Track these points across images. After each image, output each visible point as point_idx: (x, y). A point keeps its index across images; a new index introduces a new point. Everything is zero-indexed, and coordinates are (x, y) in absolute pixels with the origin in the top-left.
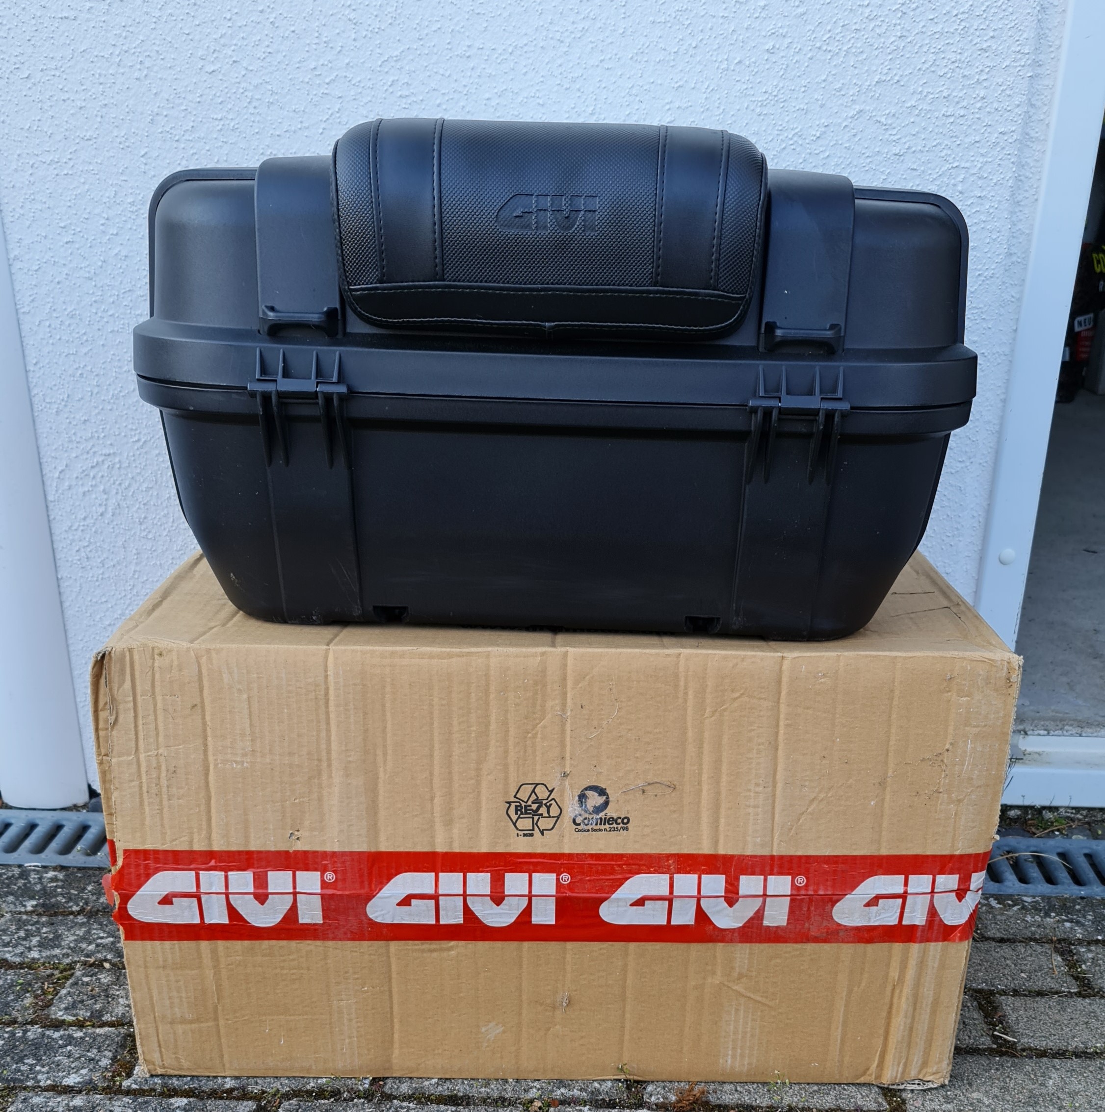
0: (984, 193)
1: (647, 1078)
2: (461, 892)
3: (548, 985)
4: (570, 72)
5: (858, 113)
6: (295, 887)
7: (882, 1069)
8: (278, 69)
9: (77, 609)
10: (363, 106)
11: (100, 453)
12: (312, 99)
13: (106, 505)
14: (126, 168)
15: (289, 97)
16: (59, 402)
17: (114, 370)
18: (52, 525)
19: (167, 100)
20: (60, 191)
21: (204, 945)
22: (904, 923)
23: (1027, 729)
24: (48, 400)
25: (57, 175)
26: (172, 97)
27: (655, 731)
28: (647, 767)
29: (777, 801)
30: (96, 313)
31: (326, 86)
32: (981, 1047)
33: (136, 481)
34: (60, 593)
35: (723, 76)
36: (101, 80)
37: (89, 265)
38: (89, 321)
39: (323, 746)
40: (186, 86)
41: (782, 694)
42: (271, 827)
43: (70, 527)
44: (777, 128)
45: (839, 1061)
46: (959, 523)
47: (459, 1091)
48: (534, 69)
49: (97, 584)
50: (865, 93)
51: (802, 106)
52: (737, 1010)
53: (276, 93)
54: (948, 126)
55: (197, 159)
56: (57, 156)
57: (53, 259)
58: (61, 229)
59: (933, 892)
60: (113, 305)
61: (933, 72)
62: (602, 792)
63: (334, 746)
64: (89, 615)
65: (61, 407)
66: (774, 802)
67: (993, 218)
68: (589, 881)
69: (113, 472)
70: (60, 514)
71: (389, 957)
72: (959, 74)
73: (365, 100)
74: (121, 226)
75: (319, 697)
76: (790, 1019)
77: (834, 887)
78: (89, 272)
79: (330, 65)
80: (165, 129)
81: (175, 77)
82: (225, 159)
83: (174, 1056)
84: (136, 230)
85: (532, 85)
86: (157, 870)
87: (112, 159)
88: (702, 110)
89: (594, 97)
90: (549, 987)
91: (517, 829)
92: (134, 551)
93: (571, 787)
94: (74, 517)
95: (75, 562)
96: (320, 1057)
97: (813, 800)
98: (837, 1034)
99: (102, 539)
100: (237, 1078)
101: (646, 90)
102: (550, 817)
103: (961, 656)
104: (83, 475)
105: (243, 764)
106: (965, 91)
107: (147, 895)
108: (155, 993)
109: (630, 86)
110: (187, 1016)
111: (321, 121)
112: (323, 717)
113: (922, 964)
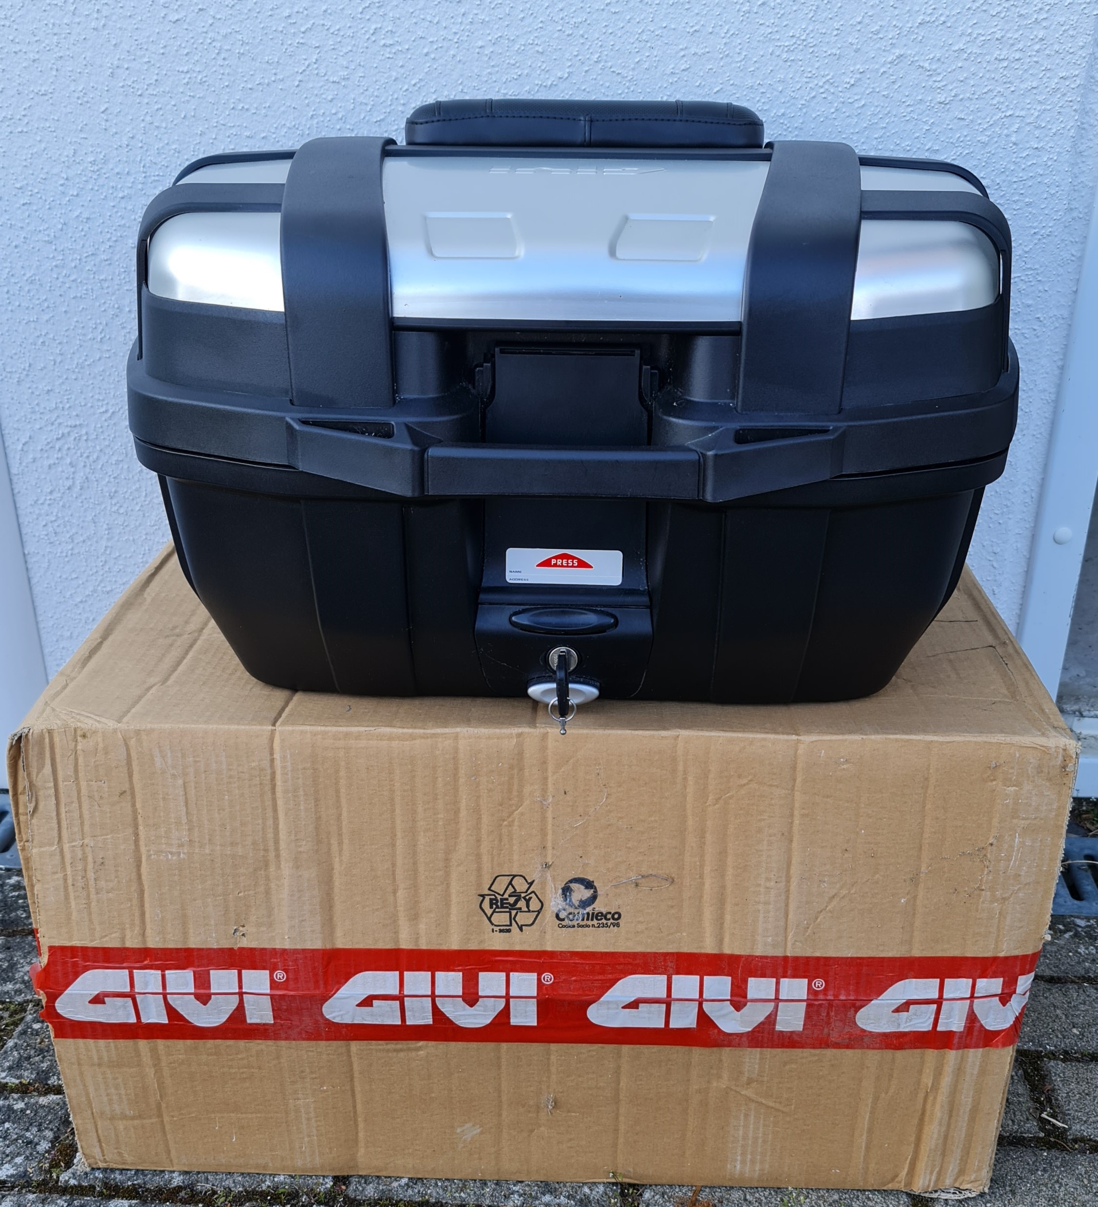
0: (1042, 144)
1: (645, 1182)
2: (429, 993)
3: (531, 1086)
4: (573, 17)
5: (898, 57)
6: (240, 987)
7: (912, 1176)
8: (248, 18)
9: (46, 586)
10: (342, 56)
11: (66, 424)
12: (286, 49)
13: (73, 478)
14: (86, 125)
15: (261, 47)
16: (20, 371)
17: (78, 338)
18: (17, 499)
19: (128, 52)
20: (15, 150)
21: (143, 1044)
22: (939, 1029)
23: (1082, 710)
24: (8, 370)
25: (11, 133)
26: (133, 48)
27: (650, 819)
28: (641, 858)
29: (792, 897)
30: (57, 278)
31: (302, 35)
32: (1026, 1135)
33: (105, 453)
34: (27, 569)
35: (745, 18)
36: (55, 31)
37: (48, 228)
38: (50, 287)
39: (270, 836)
40: (149, 37)
41: (797, 781)
42: (212, 922)
43: (36, 502)
44: (805, 75)
45: (863, 1168)
46: (1009, 500)
47: (431, 1196)
48: (532, 14)
49: (67, 559)
50: (906, 36)
51: (834, 51)
52: (746, 1116)
53: (247, 43)
54: (1001, 70)
55: (162, 115)
56: (10, 113)
57: (9, 222)
58: (17, 190)
59: (972, 997)
60: (75, 270)
61: (985, 11)
62: (589, 885)
63: (283, 836)
64: (59, 591)
65: (22, 377)
66: (788, 898)
67: (1051, 171)
68: (575, 981)
69: (80, 444)
70: (25, 487)
71: (349, 1056)
72: (1015, 13)
73: (345, 50)
74: (81, 186)
75: (265, 782)
76: (808, 1125)
77: (857, 992)
78: (49, 235)
79: (306, 12)
80: (126, 82)
81: (136, 26)
82: (193, 114)
83: (116, 1151)
84: (97, 191)
85: (530, 32)
86: (86, 969)
87: (69, 115)
88: (721, 56)
89: (600, 43)
90: (532, 1089)
91: (492, 924)
92: (105, 526)
93: (554, 879)
94: (39, 491)
95: (42, 537)
96: (277, 1155)
97: (833, 897)
98: (862, 1141)
99: (70, 514)
100: (186, 1173)
101: (657, 35)
102: (529, 911)
103: (1008, 742)
104: (48, 447)
105: (179, 855)
106: (1021, 32)
107: (77, 994)
108: (91, 1089)
109: (640, 31)
110: (128, 1113)
111: (297, 72)
112: (269, 803)
113: (959, 1071)
